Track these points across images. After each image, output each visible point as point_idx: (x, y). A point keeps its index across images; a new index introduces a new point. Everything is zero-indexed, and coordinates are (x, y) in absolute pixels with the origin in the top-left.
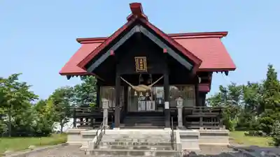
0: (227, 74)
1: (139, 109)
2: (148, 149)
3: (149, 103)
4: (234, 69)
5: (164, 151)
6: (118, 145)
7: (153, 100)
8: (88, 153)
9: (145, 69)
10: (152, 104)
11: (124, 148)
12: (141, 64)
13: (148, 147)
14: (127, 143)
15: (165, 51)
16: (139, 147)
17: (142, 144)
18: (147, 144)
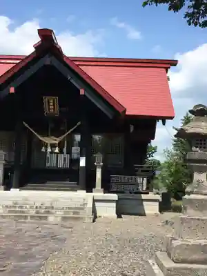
0: (164, 124)
1: (48, 165)
2: (52, 213)
3: (61, 157)
4: (171, 118)
5: (71, 215)
6: (17, 209)
7: (67, 153)
9: (57, 113)
10: (65, 159)
11: (23, 212)
12: (51, 106)
13: (53, 211)
14: (28, 206)
15: (82, 92)
16: (42, 211)
17: (47, 208)
18: (52, 208)
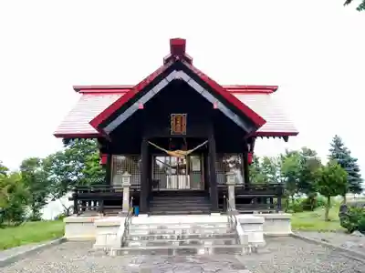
0: (286, 140)
1: (168, 187)
2: (200, 244)
3: (182, 178)
4: (295, 134)
6: (156, 240)
8: (113, 253)
9: (184, 131)
11: (164, 244)
12: (178, 124)
13: (200, 241)
14: (168, 236)
15: (215, 107)
16: (188, 241)
17: (191, 237)
18: (197, 237)
